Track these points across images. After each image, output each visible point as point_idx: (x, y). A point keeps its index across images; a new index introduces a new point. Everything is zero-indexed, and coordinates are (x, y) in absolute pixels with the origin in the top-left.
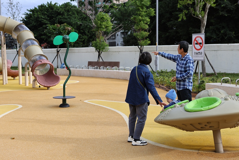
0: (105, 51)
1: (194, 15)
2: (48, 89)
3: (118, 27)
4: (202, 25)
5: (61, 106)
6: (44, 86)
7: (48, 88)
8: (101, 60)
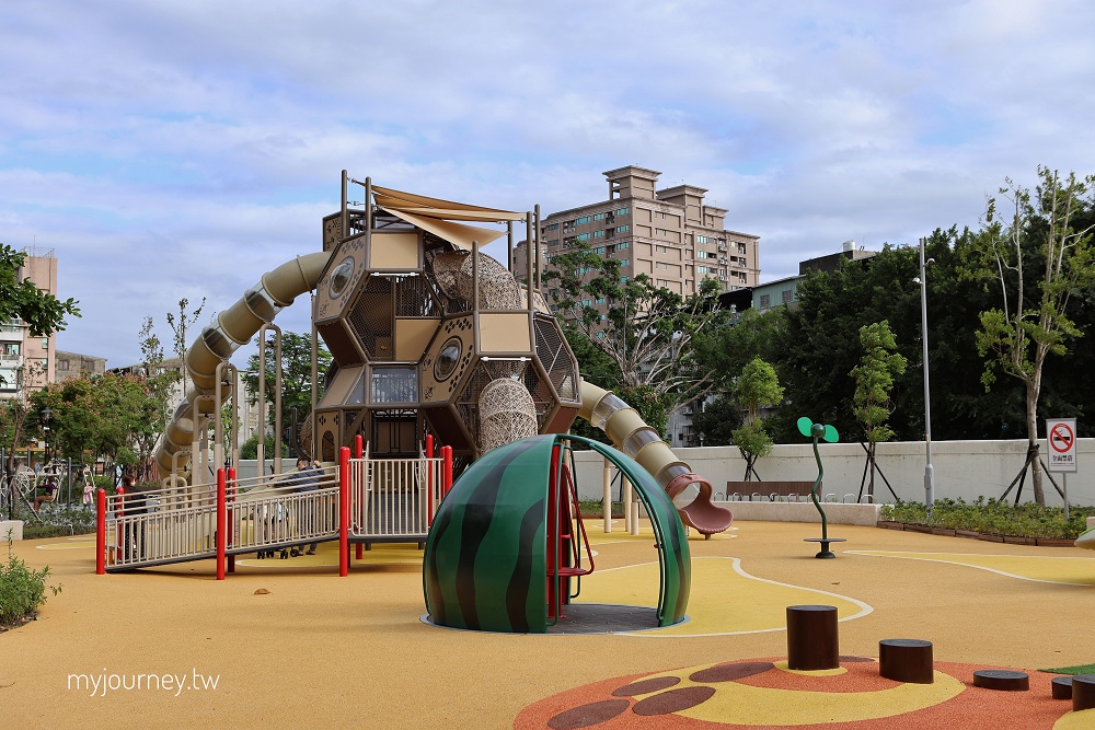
2: (706, 539)
3: (695, 385)
4: (1030, 393)
5: (819, 556)
6: (701, 532)
7: (708, 535)
8: (754, 479)
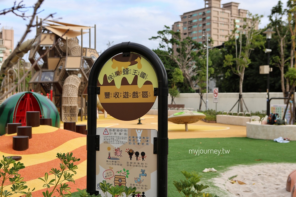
0: (178, 97)
1: (235, 72)
4: (240, 79)
5: (138, 124)
